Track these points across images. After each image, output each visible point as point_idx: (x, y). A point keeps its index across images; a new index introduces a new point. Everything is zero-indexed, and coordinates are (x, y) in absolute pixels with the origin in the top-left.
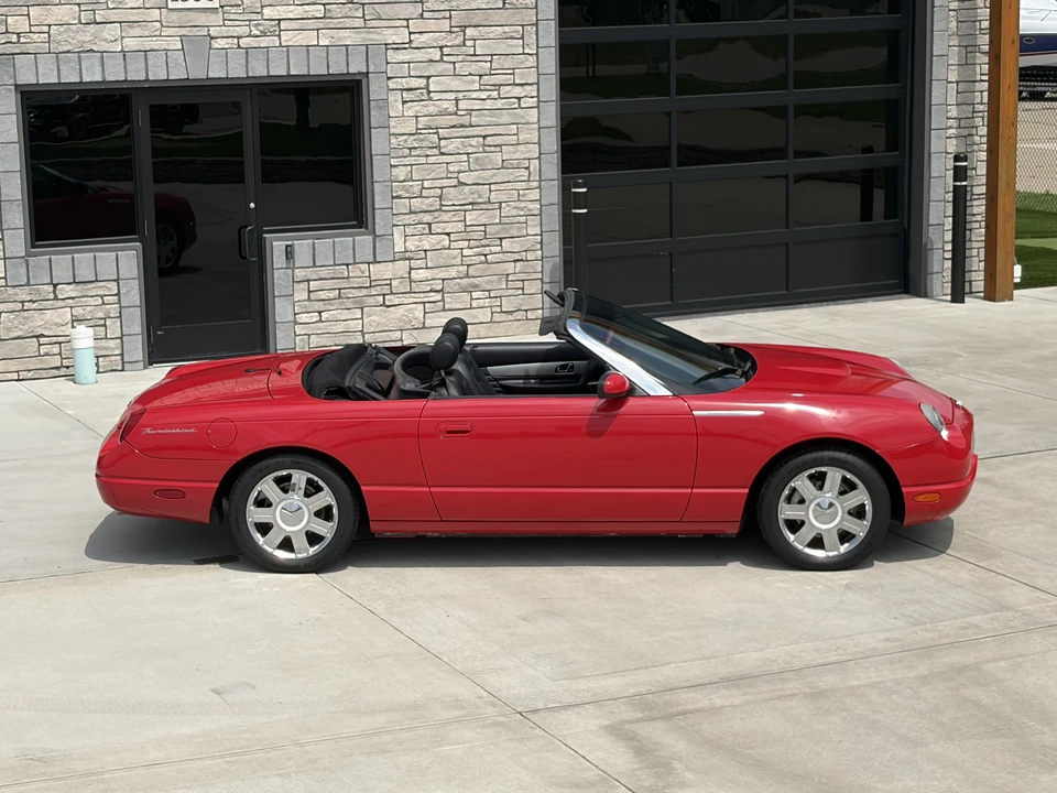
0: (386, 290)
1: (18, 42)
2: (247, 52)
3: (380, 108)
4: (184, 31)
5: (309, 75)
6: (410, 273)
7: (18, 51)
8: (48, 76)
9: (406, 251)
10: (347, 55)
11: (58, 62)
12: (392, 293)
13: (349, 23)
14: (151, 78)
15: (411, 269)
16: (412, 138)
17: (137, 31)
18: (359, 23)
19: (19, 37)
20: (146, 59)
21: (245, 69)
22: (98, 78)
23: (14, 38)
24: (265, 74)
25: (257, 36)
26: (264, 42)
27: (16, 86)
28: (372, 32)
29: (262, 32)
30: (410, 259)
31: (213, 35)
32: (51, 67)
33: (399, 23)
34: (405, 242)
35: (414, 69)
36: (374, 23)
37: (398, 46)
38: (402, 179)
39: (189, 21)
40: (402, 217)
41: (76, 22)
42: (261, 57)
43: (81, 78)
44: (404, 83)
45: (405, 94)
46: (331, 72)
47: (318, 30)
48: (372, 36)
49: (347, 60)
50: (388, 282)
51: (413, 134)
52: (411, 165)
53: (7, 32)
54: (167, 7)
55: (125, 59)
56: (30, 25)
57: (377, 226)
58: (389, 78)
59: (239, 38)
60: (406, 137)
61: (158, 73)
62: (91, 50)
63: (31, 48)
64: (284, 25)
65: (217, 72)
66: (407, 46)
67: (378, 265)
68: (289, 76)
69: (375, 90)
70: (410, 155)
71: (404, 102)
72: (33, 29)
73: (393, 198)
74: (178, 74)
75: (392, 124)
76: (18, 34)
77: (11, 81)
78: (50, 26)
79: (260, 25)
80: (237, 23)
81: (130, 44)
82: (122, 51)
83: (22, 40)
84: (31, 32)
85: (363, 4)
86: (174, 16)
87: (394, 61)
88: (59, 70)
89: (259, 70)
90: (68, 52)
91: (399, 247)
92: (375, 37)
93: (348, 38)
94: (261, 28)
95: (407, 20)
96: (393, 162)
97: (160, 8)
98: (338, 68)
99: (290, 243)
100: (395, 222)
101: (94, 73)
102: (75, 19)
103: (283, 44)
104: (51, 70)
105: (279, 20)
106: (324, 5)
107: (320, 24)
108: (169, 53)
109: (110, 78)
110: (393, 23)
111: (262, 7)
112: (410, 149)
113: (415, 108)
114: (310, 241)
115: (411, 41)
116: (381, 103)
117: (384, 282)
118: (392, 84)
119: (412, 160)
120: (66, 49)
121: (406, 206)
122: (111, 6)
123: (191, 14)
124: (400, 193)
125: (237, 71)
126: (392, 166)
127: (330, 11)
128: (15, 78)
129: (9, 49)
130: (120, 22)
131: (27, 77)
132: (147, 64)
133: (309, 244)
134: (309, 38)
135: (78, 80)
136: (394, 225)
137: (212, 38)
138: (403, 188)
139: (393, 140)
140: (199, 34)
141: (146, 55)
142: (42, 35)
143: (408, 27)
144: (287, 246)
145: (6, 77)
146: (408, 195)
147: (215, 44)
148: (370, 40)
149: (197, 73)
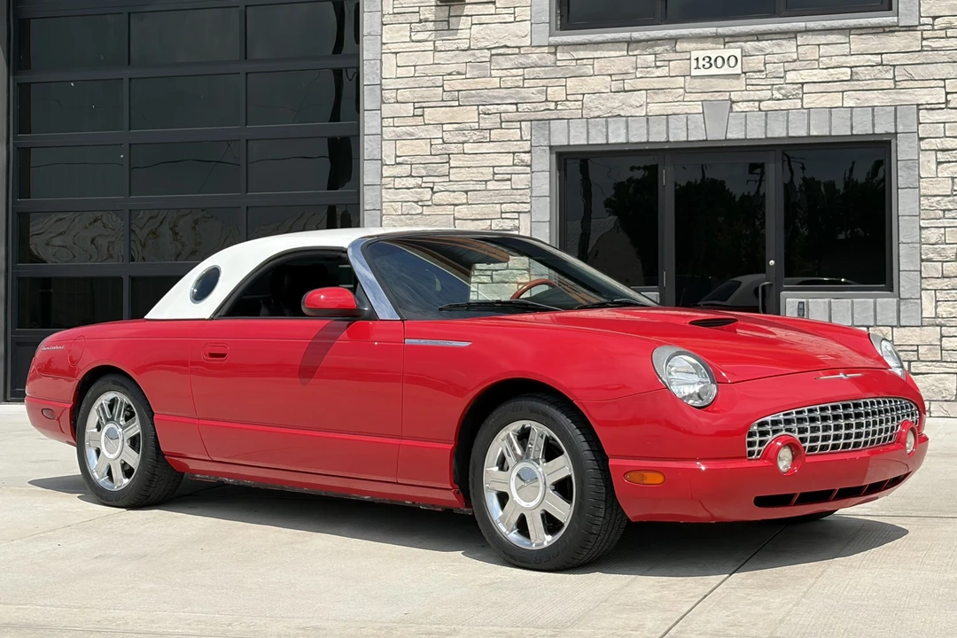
0: (912, 356)
1: (556, 109)
2: (766, 115)
3: (909, 168)
4: (705, 97)
5: (830, 136)
6: (941, 341)
7: (554, 117)
8: (578, 138)
9: (937, 317)
10: (873, 116)
11: (588, 126)
12: (919, 360)
13: (877, 84)
14: (671, 140)
15: (942, 336)
16: (946, 199)
17: (661, 97)
18: (891, 84)
19: (557, 105)
20: (668, 122)
21: (764, 131)
22: (622, 139)
23: (552, 106)
24: (784, 135)
25: (779, 100)
26: (785, 104)
27: (551, 147)
28: (902, 93)
29: (784, 95)
30: (941, 326)
31: (734, 98)
32: (582, 130)
33: (933, 83)
34: (936, 307)
35: (950, 129)
36: (905, 84)
37: (933, 106)
38: (933, 241)
39: (712, 87)
40: (933, 281)
41: (608, 90)
42: (781, 119)
43: (607, 139)
44: (937, 143)
45: (940, 155)
46: (854, 132)
47: (843, 92)
48: (902, 97)
49: (873, 120)
50: (915, 348)
51: (948, 196)
52: (945, 227)
53: (547, 100)
54: (690, 75)
55: (648, 122)
56: (567, 95)
57: (902, 289)
58: (921, 139)
59: (760, 101)
60: (939, 198)
61: (678, 135)
62: (619, 116)
63: (566, 114)
64: (806, 88)
65: (735, 133)
66: (943, 106)
67: (903, 329)
68: (809, 136)
69: (904, 150)
70: (944, 217)
71: (939, 163)
72: (569, 98)
73: (922, 260)
74: (697, 135)
75: (923, 184)
76: (556, 102)
77: (546, 143)
78: (584, 94)
79: (781, 88)
80: (759, 88)
81: (654, 109)
82: (646, 115)
83: (559, 107)
84: (567, 100)
85: (894, 66)
86: (697, 82)
87: (928, 121)
88: (588, 133)
89: (778, 131)
90: (599, 117)
91: (928, 312)
92: (906, 97)
93: (875, 99)
94: (783, 91)
95: (944, 80)
96: (923, 223)
97: (684, 76)
98: (862, 128)
99: (804, 300)
100: (923, 286)
101: (620, 135)
102: (607, 88)
103: (805, 107)
104: (581, 133)
105: (803, 84)
106: (851, 67)
107: (845, 86)
108: (690, 117)
109: (633, 139)
110: (927, 84)
111: (785, 72)
112: (944, 211)
113: (951, 169)
114: (827, 300)
115: (947, 102)
116: (909, 163)
117: (910, 348)
118: (924, 145)
119: (945, 223)
120: (596, 114)
121: (937, 270)
122: (638, 76)
123: (714, 81)
124: (931, 256)
125: (756, 132)
126: (921, 228)
127: (857, 73)
128: (550, 140)
129: (547, 115)
130: (646, 90)
131: (560, 140)
132: (668, 127)
133: (825, 302)
134: (835, 100)
135: (604, 142)
136: (922, 289)
137: (733, 102)
138: (935, 251)
139: (924, 201)
140: (720, 98)
141: (667, 119)
142: (576, 103)
143: (945, 87)
144: (800, 303)
145: (542, 140)
146: (940, 259)
147: (736, 108)
148: (900, 100)
149: (716, 134)
